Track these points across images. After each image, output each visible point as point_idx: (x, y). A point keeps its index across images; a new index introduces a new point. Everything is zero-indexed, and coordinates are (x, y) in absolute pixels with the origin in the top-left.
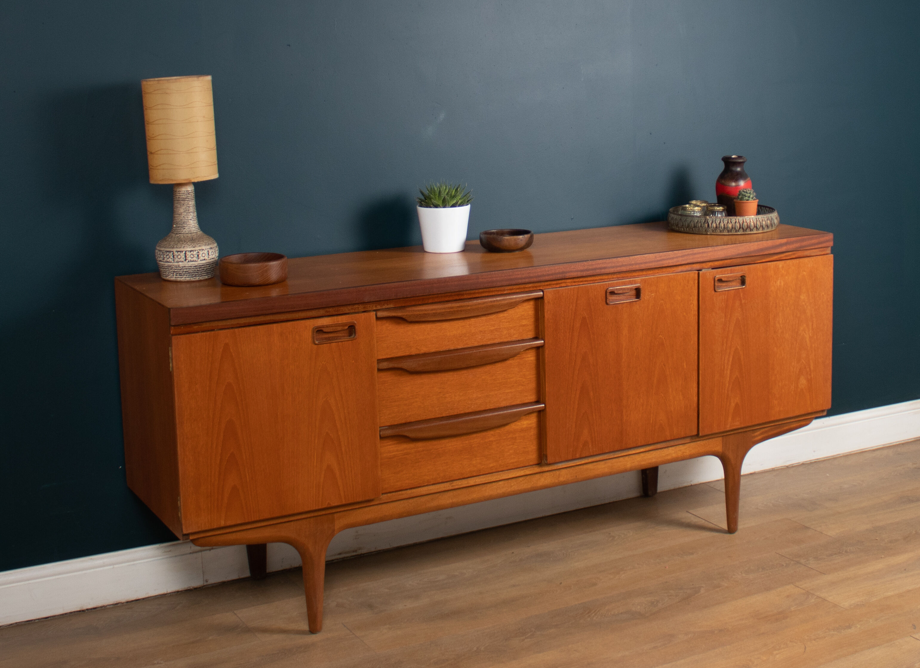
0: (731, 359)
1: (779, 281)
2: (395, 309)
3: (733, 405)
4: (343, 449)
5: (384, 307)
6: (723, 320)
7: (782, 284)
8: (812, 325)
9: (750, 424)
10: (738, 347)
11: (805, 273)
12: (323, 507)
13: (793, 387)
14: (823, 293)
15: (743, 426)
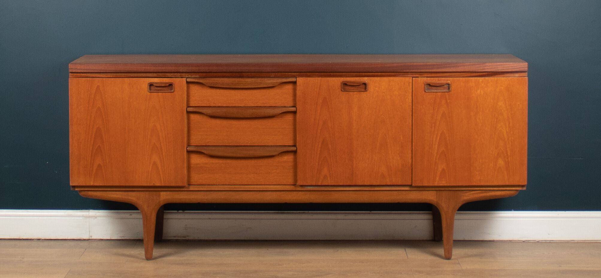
0: (438, 138)
1: (479, 91)
2: (201, 77)
3: (440, 169)
4: (164, 154)
5: (193, 76)
6: (432, 111)
7: (482, 93)
8: (509, 124)
9: (454, 184)
10: (445, 131)
11: (502, 88)
12: (151, 185)
13: (492, 165)
14: (519, 103)
15: (448, 185)
